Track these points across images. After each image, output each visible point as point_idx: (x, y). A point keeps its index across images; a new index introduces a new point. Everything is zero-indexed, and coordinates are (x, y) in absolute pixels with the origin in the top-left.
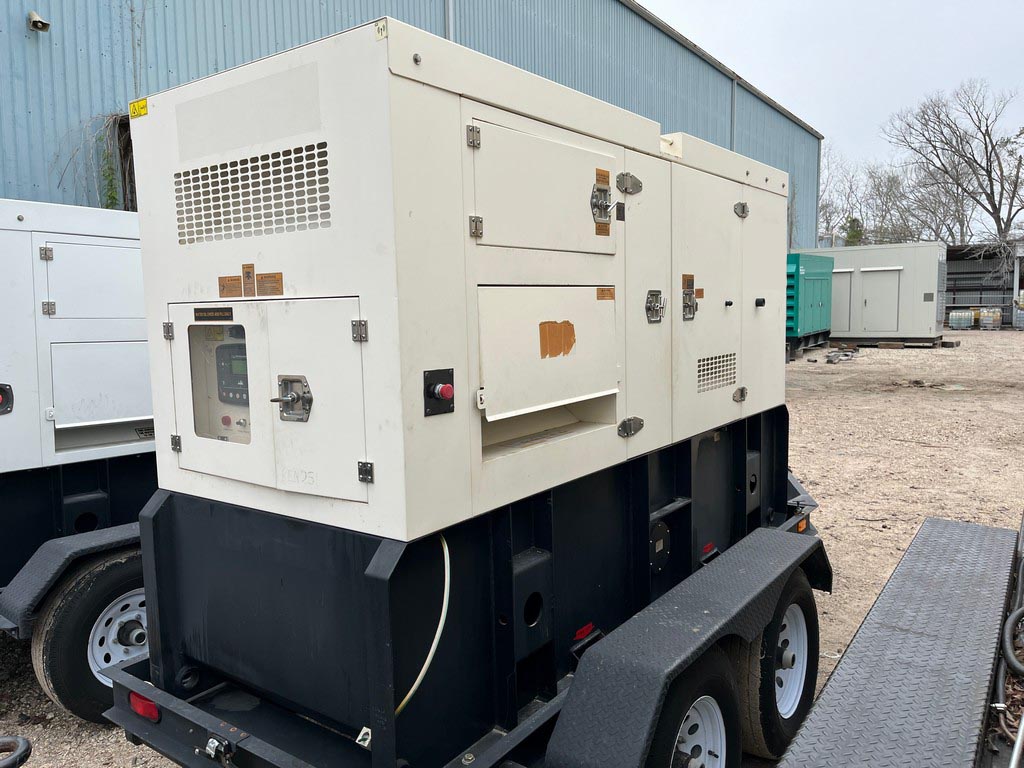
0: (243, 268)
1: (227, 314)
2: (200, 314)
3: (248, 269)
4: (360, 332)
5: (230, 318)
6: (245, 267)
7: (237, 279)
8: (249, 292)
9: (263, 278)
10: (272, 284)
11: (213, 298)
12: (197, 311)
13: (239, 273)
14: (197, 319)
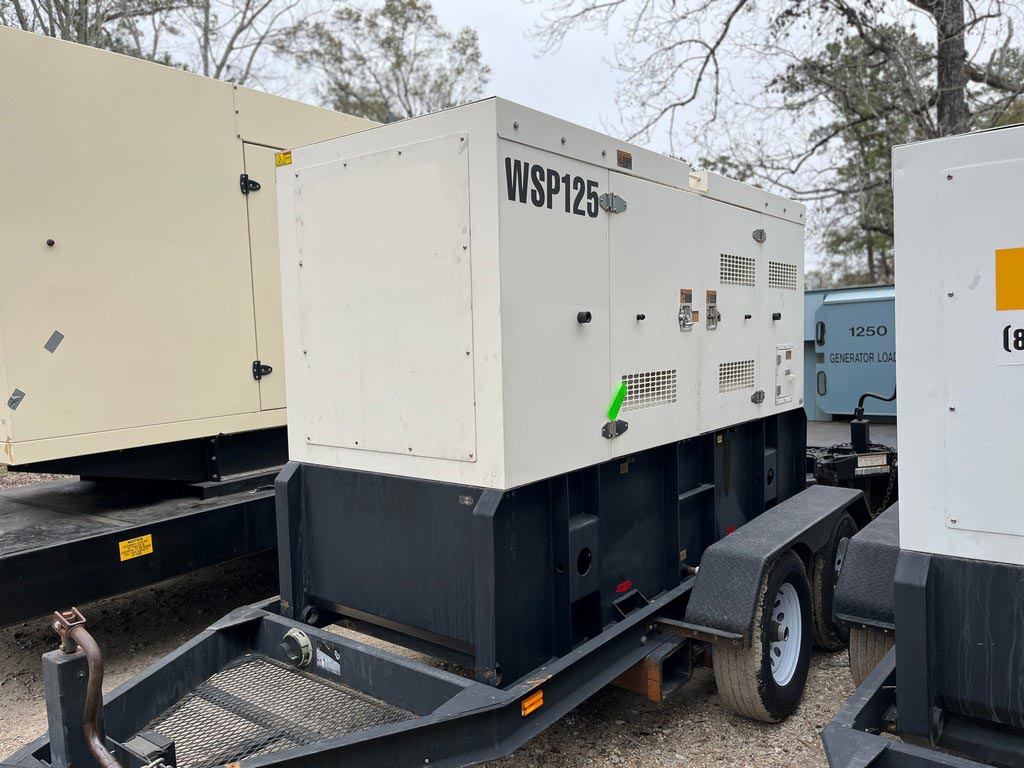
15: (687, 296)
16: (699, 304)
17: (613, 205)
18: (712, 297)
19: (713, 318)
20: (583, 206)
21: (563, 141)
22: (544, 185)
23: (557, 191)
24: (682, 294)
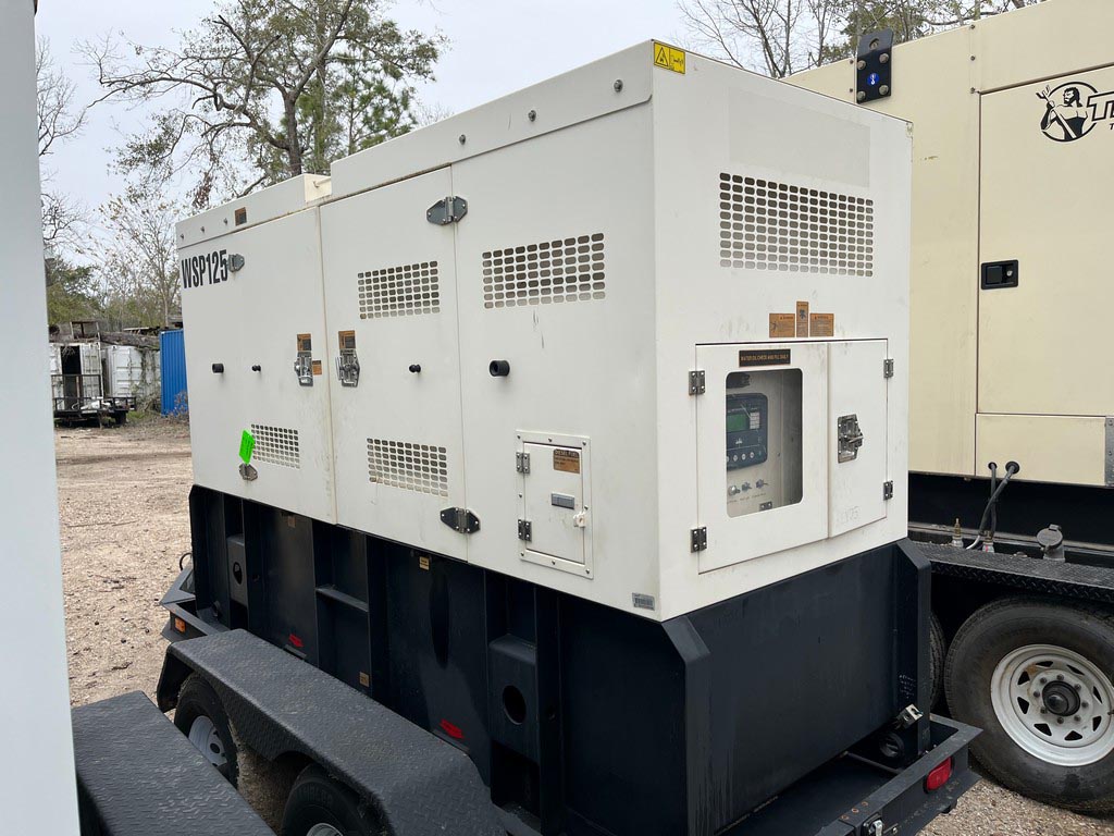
0: (798, 305)
1: (784, 356)
2: (746, 357)
3: (802, 307)
4: (889, 367)
5: (788, 361)
6: (800, 304)
7: (790, 317)
8: (802, 333)
9: (818, 318)
10: (824, 324)
11: (762, 339)
12: (742, 353)
13: (793, 310)
14: (742, 364)
15: (305, 343)
16: (327, 352)
17: (236, 263)
18: (348, 340)
19: (350, 371)
20: (218, 276)
21: (203, 230)
22: (198, 269)
23: (202, 271)
24: (299, 340)
